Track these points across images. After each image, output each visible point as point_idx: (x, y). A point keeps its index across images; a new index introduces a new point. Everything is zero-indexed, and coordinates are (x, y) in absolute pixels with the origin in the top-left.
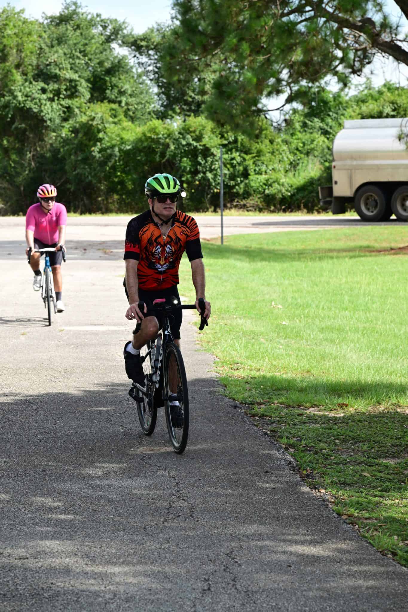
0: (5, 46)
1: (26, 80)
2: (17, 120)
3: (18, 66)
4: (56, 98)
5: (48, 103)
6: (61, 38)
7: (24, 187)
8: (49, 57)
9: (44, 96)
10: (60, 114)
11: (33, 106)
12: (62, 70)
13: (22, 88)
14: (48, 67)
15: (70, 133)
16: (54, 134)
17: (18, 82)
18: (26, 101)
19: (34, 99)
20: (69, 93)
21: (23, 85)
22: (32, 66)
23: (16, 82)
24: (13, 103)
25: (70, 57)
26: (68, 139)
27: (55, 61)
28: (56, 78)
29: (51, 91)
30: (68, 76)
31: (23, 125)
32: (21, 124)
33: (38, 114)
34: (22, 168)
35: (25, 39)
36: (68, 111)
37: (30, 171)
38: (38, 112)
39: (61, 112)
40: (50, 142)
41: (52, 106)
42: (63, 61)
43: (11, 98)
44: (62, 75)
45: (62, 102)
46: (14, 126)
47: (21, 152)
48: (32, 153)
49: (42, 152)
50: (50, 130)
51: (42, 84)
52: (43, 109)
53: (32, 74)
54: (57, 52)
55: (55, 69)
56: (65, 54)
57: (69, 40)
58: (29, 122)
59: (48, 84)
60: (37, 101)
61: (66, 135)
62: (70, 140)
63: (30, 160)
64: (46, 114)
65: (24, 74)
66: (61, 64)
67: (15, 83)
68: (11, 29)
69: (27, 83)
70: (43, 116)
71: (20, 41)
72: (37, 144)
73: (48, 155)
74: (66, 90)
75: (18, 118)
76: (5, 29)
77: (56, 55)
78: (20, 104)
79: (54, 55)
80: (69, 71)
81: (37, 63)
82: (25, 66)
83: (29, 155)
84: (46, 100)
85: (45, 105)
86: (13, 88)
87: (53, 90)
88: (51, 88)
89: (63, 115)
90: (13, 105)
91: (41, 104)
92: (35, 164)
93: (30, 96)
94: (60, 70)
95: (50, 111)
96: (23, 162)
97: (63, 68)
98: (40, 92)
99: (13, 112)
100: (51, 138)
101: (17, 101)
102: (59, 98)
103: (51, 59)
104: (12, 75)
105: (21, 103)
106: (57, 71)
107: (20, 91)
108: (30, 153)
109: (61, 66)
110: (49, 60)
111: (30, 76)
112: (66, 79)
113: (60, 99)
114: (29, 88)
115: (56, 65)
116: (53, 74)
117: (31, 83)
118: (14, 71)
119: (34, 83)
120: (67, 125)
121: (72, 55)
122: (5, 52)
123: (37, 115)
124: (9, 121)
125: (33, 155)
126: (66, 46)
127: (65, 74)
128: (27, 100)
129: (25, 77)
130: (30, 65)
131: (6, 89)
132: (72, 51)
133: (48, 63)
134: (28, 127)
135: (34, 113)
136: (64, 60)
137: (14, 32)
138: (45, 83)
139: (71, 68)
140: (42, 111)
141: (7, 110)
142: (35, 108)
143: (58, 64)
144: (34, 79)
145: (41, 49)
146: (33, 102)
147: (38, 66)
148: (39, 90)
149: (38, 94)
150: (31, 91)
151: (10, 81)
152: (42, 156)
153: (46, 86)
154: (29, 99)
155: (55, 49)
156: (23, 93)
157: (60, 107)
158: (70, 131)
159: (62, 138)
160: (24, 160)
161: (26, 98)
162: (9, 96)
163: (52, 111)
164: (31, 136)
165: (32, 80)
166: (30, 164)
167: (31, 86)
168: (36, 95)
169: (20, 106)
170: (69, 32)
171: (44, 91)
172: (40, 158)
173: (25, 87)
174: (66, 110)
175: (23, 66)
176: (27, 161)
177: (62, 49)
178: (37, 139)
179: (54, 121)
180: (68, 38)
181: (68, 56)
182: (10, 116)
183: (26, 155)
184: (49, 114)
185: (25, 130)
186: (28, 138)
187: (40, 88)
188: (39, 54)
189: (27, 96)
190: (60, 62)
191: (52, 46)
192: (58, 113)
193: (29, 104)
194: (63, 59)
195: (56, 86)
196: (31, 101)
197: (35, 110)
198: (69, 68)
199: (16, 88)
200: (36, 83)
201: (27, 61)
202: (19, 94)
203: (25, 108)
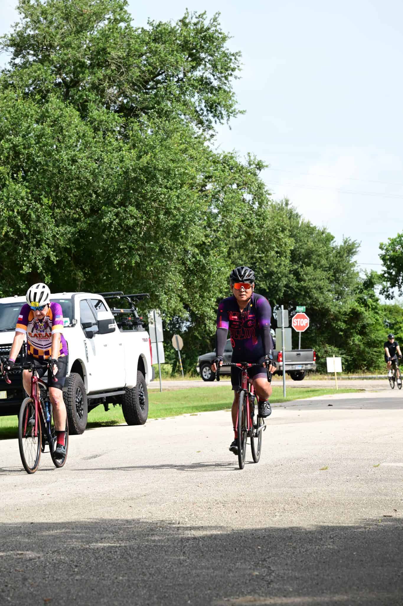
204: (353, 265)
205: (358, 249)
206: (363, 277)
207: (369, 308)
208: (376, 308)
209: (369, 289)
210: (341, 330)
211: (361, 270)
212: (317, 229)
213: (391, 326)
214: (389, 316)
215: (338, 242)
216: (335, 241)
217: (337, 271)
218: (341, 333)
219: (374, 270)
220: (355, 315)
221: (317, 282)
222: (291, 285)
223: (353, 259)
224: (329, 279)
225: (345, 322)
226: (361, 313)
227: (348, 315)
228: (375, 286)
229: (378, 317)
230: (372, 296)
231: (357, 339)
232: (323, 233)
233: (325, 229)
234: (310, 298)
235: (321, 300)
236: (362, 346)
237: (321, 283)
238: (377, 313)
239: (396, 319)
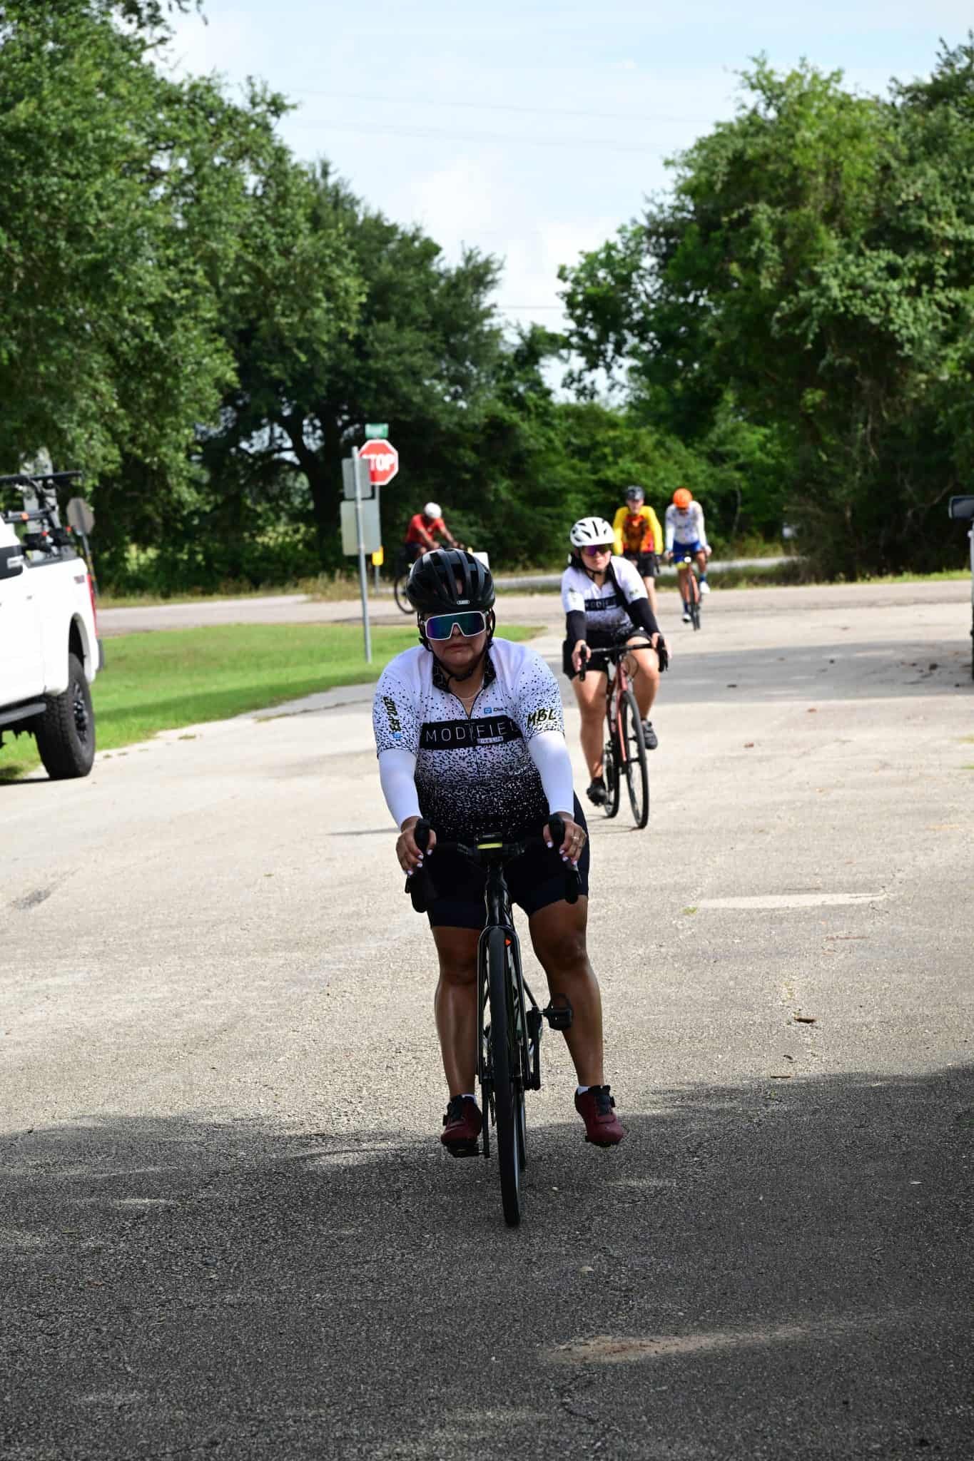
0: (796, 168)
1: (848, 248)
2: (829, 348)
3: (829, 217)
4: (925, 288)
5: (905, 301)
6: (935, 140)
7: (853, 511)
8: (902, 190)
9: (895, 285)
10: (935, 328)
11: (867, 309)
12: (936, 220)
13: (840, 267)
14: (902, 215)
15: (959, 373)
16: (923, 377)
17: (831, 253)
18: (850, 298)
19: (870, 292)
20: (954, 272)
21: (840, 260)
22: (865, 213)
23: (826, 254)
24: (818, 304)
25: (956, 186)
26: (955, 387)
27: (916, 197)
28: (922, 241)
29: (912, 271)
30: (950, 232)
31: (848, 360)
32: (841, 357)
33: (883, 329)
34: (846, 464)
35: (846, 147)
36: (955, 318)
37: (865, 471)
38: (882, 323)
39: (939, 323)
40: (914, 395)
41: (915, 309)
42: (938, 198)
43: (813, 292)
44: (935, 231)
45: (940, 296)
46: (823, 363)
47: (844, 427)
48: (869, 427)
49: (894, 422)
50: (913, 368)
51: (888, 256)
52: (893, 315)
53: (862, 231)
54: (922, 173)
55: (919, 218)
56: (943, 178)
57: (953, 144)
58: (861, 351)
59: (903, 256)
60: (879, 296)
61: (952, 376)
62: (962, 389)
63: (864, 442)
64: (901, 327)
65: (845, 232)
66: (934, 202)
67: (823, 258)
68: (810, 128)
69: (850, 257)
70: (894, 332)
71: (833, 156)
72: (883, 405)
73: (909, 429)
74: (946, 267)
75: (833, 341)
76: (798, 128)
77: (919, 184)
78: (835, 307)
79: (914, 182)
80: (955, 220)
81: (877, 205)
82: (848, 214)
83: (861, 431)
84: (899, 294)
85: (899, 304)
86: (817, 269)
87: (916, 267)
88: (911, 264)
89: (942, 328)
90: (820, 309)
91: (889, 304)
92: (879, 453)
93: (860, 286)
94: (930, 220)
95: (910, 320)
96: (848, 448)
97: (939, 214)
98: (884, 274)
99: (820, 327)
100: (917, 385)
101: (829, 299)
102: (932, 285)
103: (908, 194)
104: (817, 239)
105: (839, 303)
106: (924, 222)
107: (836, 275)
108: (865, 424)
109: (933, 208)
110: (904, 196)
111: (856, 238)
112: (946, 242)
113: (936, 290)
114: (858, 266)
115: (921, 206)
116: (913, 230)
117: (860, 253)
118: (822, 228)
119: (868, 253)
120: (952, 353)
121: (960, 180)
122: (799, 182)
123: (879, 333)
124: (809, 351)
125: (873, 432)
126: (946, 157)
127: (943, 228)
128: (854, 296)
129: (846, 240)
130: (857, 209)
131: (804, 272)
132: (960, 170)
133: (899, 203)
134: (858, 363)
135: (873, 326)
136: (942, 194)
137: (818, 132)
138: (895, 252)
139: (959, 214)
140: (891, 321)
141: (804, 324)
142: (873, 314)
143: (926, 203)
144: (867, 244)
145: (886, 168)
146: (869, 301)
147: (878, 213)
148: (880, 269)
149: (880, 279)
150: (861, 274)
151: (812, 251)
152: (895, 432)
153: (900, 261)
154: (859, 292)
155: (918, 166)
156: (843, 280)
157: (934, 308)
158: (959, 368)
159: (942, 383)
160: (851, 445)
161: (851, 292)
162: (810, 288)
163: (916, 320)
164: (867, 383)
165: (862, 245)
166: (864, 453)
167: (861, 261)
168: (873, 283)
169: (836, 312)
170: (953, 121)
171: (893, 271)
172: (888, 436)
173: (846, 267)
174: (948, 316)
175: (843, 212)
176: (858, 445)
177: (934, 167)
178: (882, 391)
179: (921, 344)
180: (951, 139)
181: (952, 182)
182: (811, 336)
183: (856, 430)
184: (908, 328)
185: (850, 372)
186: (860, 388)
187: (883, 264)
188: (882, 183)
189: (853, 286)
190: (931, 198)
191: (912, 161)
192: (930, 326)
193: (860, 306)
194: (938, 189)
195: (922, 259)
196: (864, 298)
197: (874, 321)
198: (954, 213)
199: (826, 269)
200: (875, 253)
201: (851, 201)
202: (834, 283)
203: (850, 316)
204: (488, 314)
205: (498, 275)
206: (512, 340)
207: (529, 412)
208: (546, 412)
209: (527, 368)
210: (466, 469)
211: (508, 324)
212: (401, 229)
213: (582, 453)
214: (577, 429)
215: (449, 261)
216: (443, 259)
217: (453, 328)
218: (467, 476)
219: (540, 322)
220: (498, 430)
221: (407, 358)
222: (344, 368)
223: (488, 299)
224: (432, 349)
225: (475, 448)
226: (512, 427)
227: (483, 432)
228: (543, 361)
229: (552, 434)
230: (536, 384)
231: (503, 487)
232: (414, 238)
233: (418, 230)
234: (392, 394)
235: (417, 399)
236: (517, 504)
237: (417, 360)
238: (548, 424)
239: (592, 437)
